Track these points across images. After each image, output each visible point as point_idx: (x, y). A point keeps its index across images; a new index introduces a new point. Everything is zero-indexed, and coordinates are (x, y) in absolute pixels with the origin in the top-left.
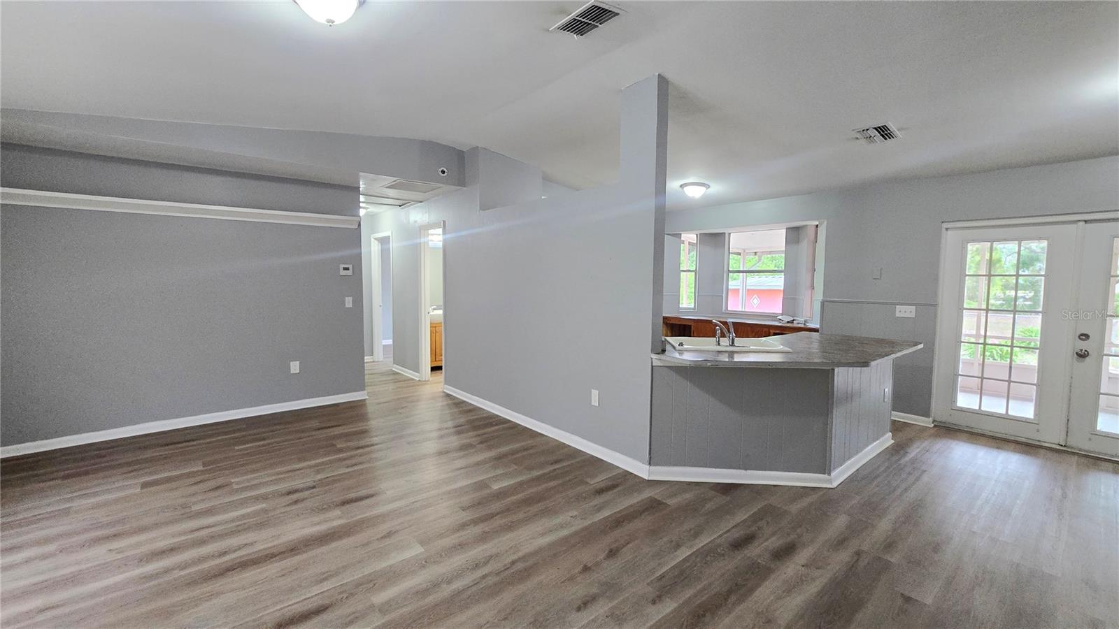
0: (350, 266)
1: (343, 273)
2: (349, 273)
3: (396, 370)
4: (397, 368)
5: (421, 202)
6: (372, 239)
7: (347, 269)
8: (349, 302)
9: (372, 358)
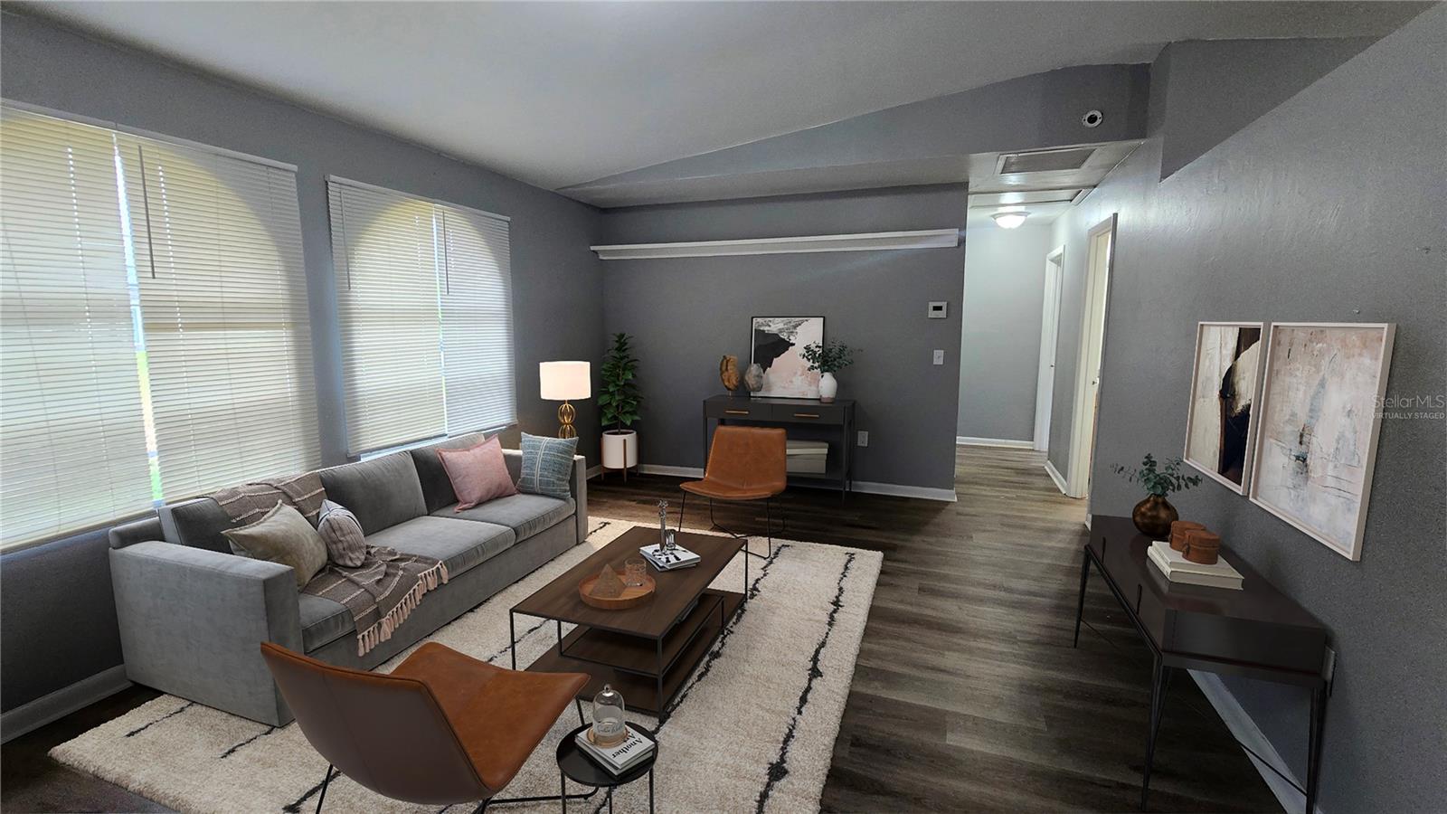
0: (944, 304)
1: (933, 314)
2: (942, 314)
3: (1048, 470)
4: (1049, 468)
5: (1095, 187)
6: (1047, 260)
7: (936, 308)
8: (938, 357)
9: (1032, 445)
